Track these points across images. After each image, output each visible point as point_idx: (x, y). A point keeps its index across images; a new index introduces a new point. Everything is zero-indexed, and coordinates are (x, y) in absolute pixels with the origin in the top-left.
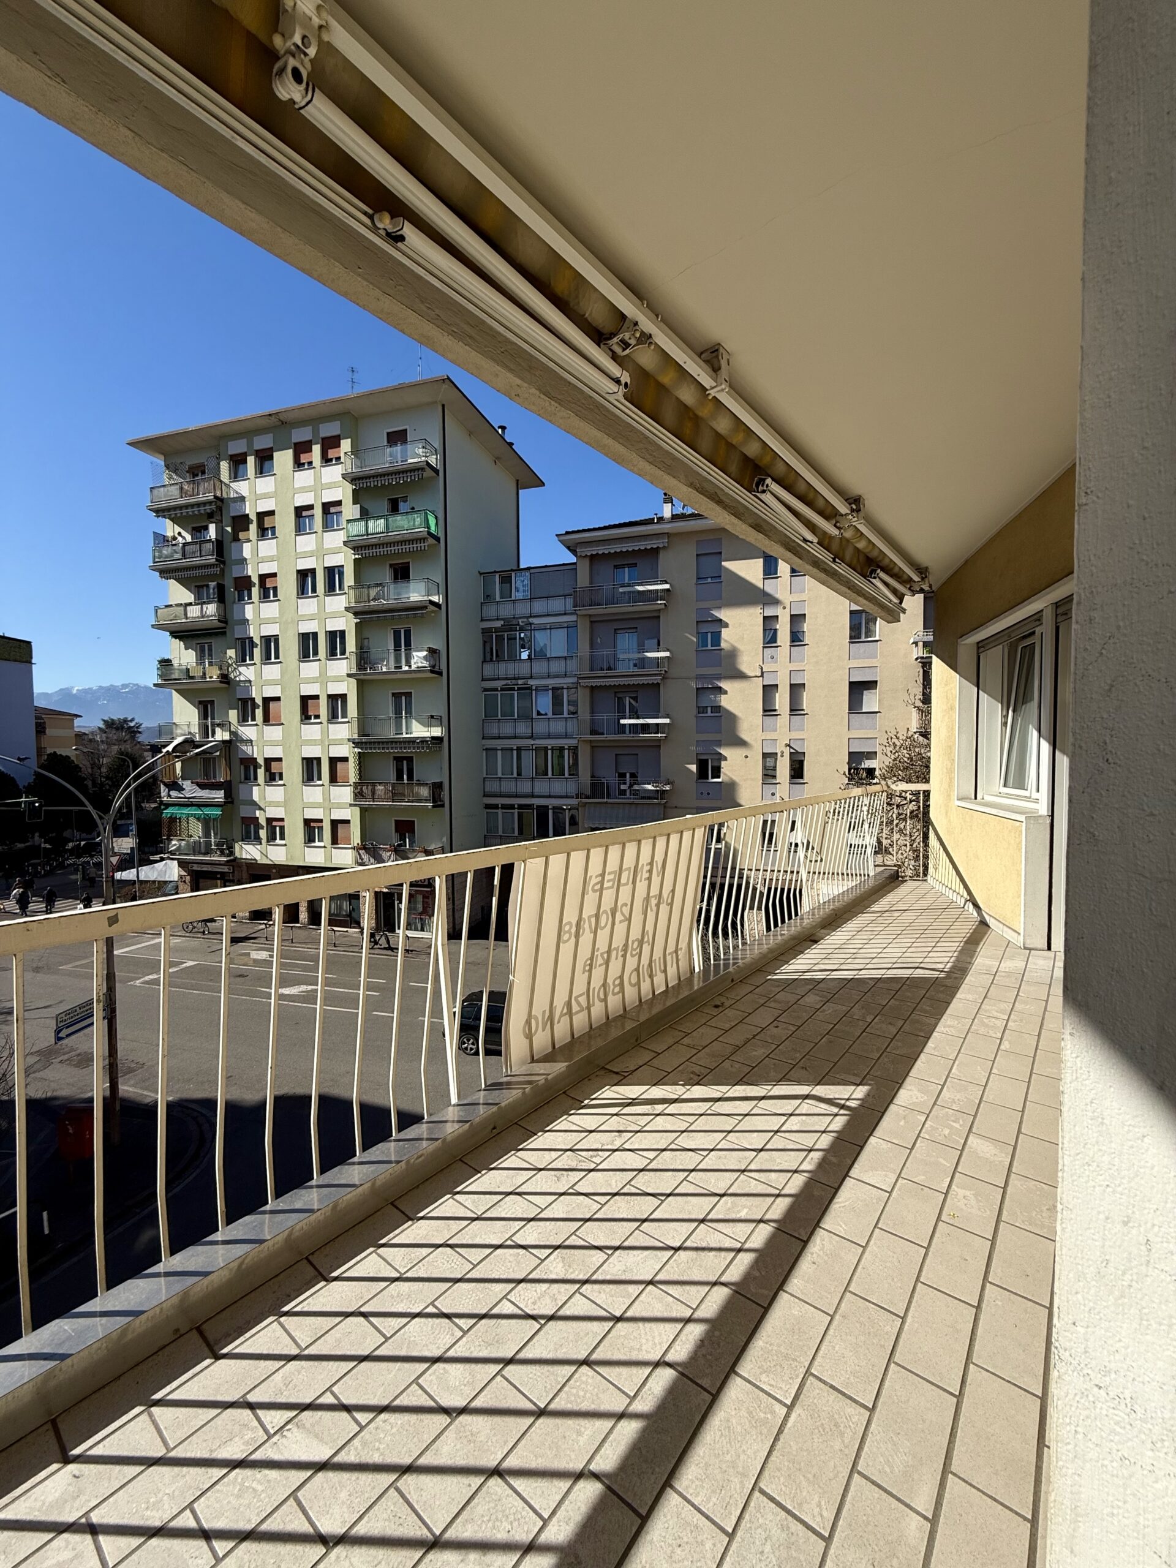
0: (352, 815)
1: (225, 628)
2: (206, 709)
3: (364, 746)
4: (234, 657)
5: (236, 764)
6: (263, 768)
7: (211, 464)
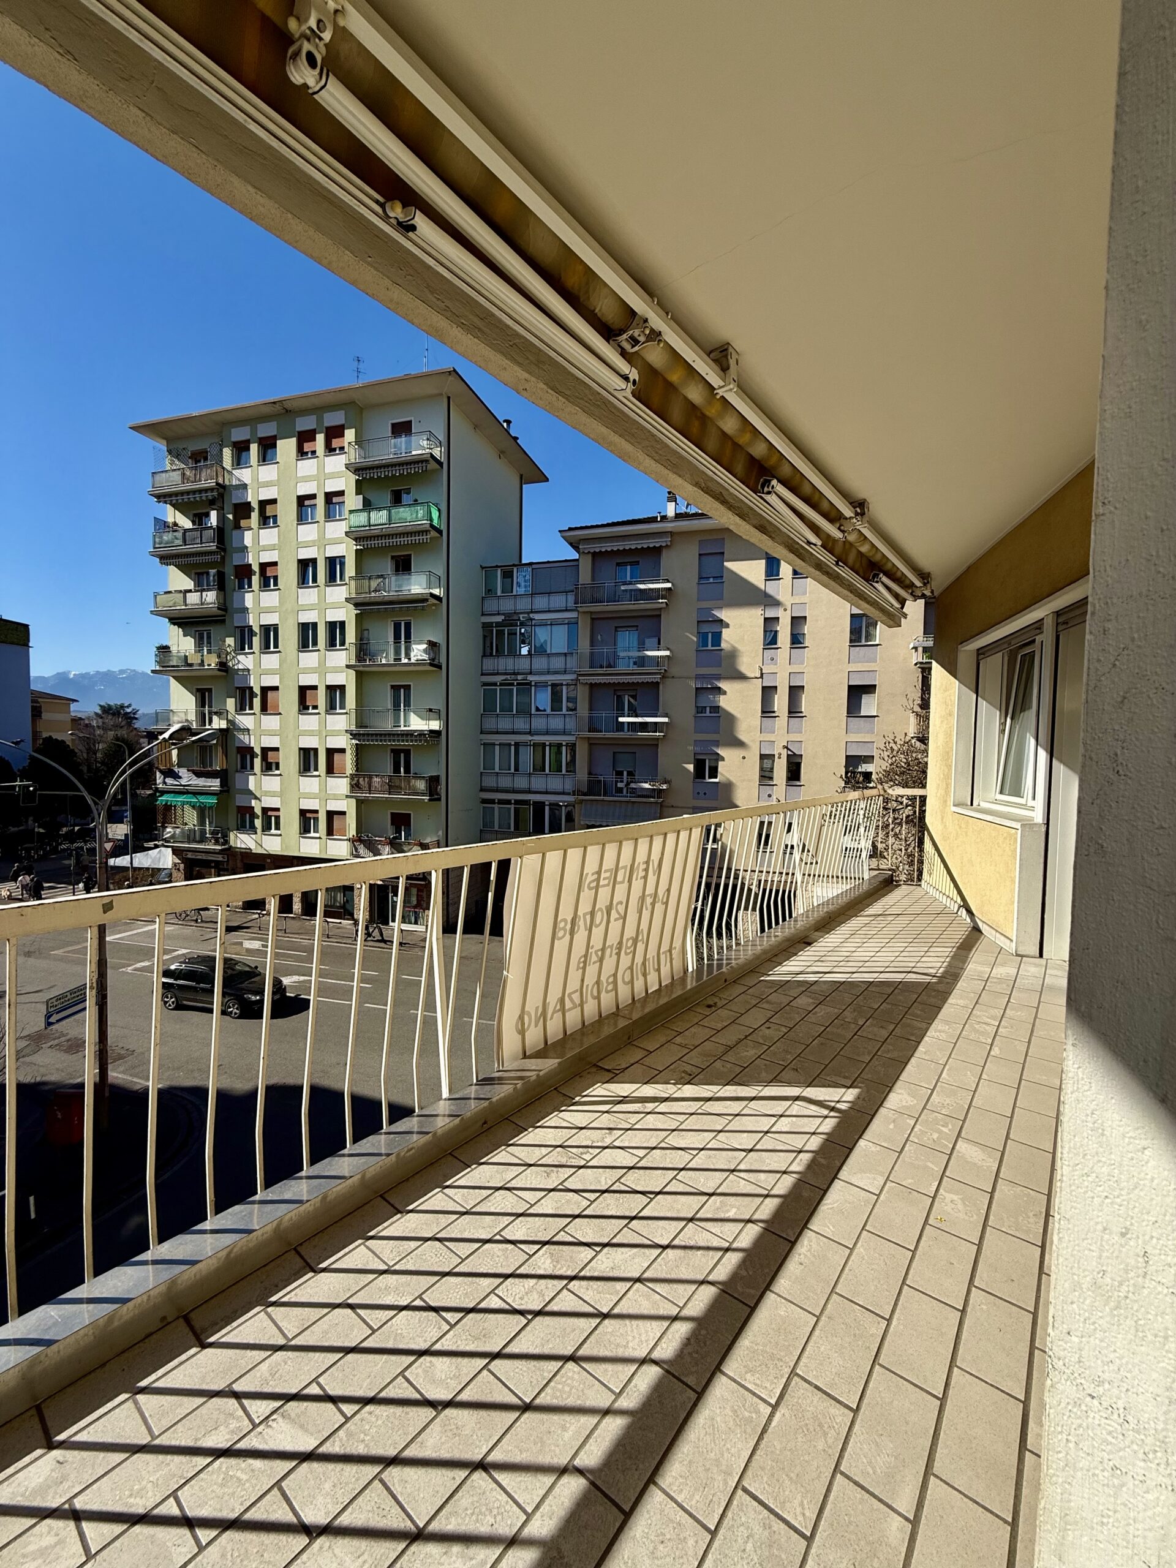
0: (348, 806)
1: (224, 616)
2: (203, 697)
3: (361, 738)
4: (233, 645)
5: (232, 752)
6: (259, 757)
7: (214, 451)
